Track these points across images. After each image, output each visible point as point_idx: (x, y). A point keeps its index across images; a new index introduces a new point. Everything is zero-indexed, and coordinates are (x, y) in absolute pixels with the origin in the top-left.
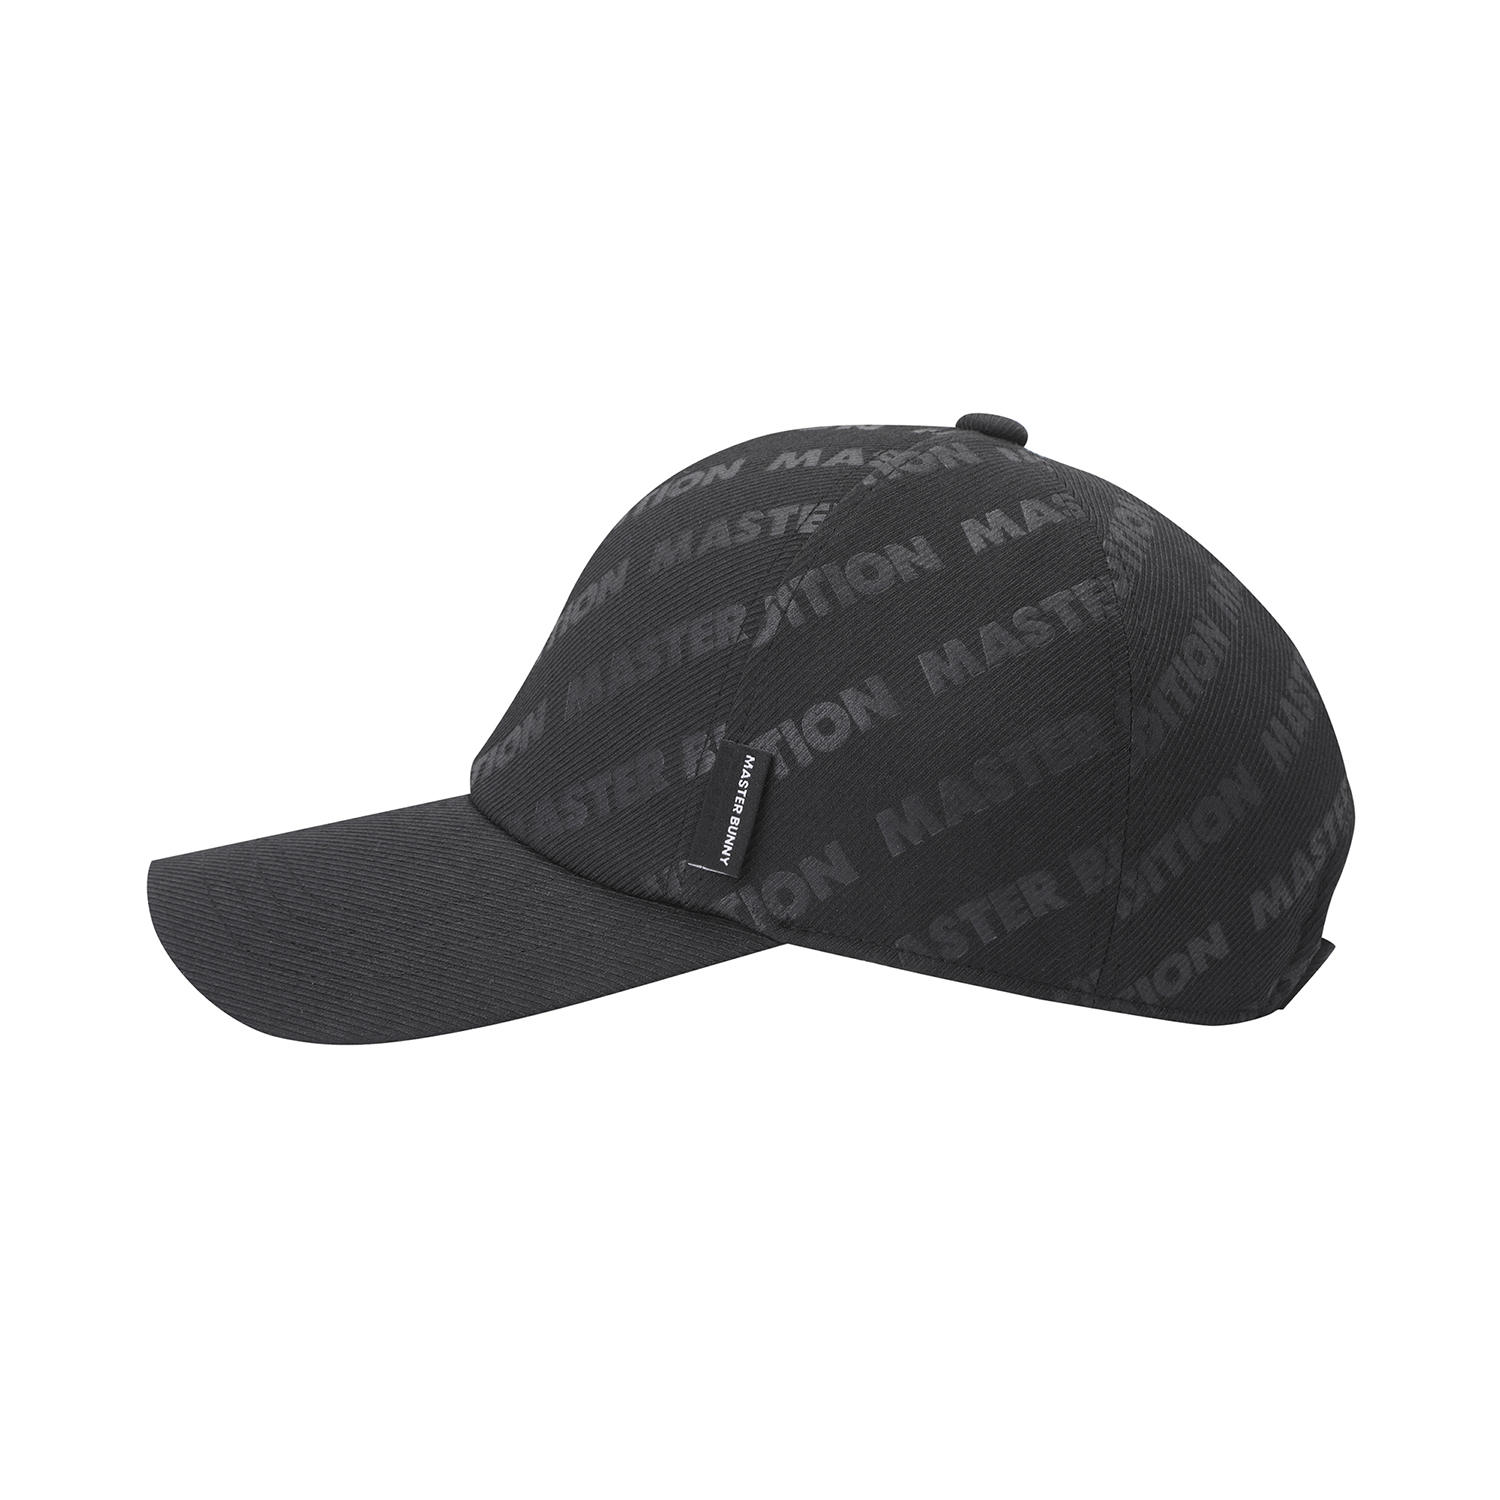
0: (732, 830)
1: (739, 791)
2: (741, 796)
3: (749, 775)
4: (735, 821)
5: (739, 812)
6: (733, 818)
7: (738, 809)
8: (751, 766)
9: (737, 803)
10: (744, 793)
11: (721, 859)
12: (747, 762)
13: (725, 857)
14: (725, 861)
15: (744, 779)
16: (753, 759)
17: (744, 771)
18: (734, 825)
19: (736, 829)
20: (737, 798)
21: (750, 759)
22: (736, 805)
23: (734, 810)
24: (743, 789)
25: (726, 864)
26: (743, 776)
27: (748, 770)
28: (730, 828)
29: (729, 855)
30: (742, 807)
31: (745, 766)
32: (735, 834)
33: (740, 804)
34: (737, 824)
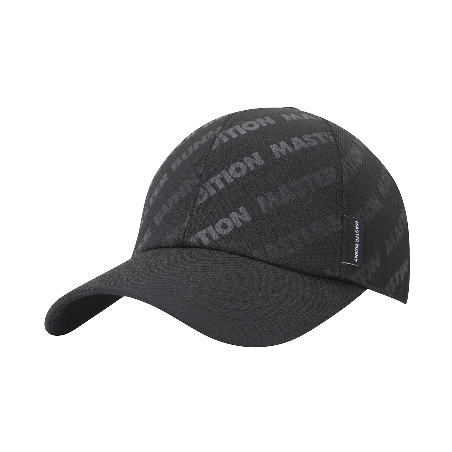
0: (357, 249)
1: (356, 234)
2: (357, 236)
3: (358, 228)
4: (357, 245)
5: (358, 242)
6: (356, 244)
7: (357, 241)
8: (358, 225)
10: (358, 235)
11: (355, 260)
12: (356, 223)
13: (356, 259)
14: (356, 260)
15: (357, 230)
16: (358, 222)
17: (356, 227)
18: (357, 247)
19: (358, 248)
20: (356, 237)
21: (356, 222)
22: (356, 239)
23: (356, 241)
24: (357, 233)
25: (357, 262)
26: (356, 229)
27: (357, 226)
28: (356, 248)
29: (357, 258)
30: (358, 240)
31: (356, 225)
32: (358, 250)
33: (358, 239)
34: (358, 247)
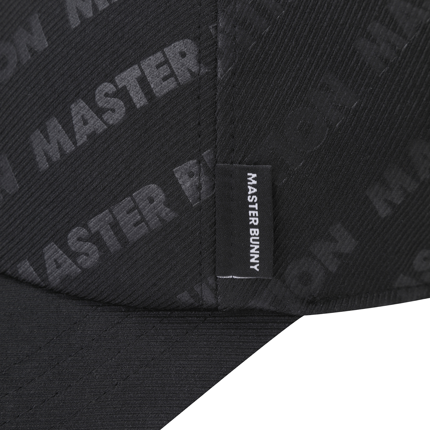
0: (253, 240)
1: (250, 206)
2: (254, 209)
3: (255, 190)
4: (255, 232)
5: (256, 224)
6: (251, 230)
7: (254, 221)
8: (254, 182)
9: (252, 216)
10: (256, 206)
11: (251, 267)
12: (249, 179)
13: (254, 264)
14: (255, 267)
15: (252, 195)
16: (254, 176)
17: (250, 188)
18: (255, 236)
19: (258, 238)
20: (250, 212)
21: (251, 176)
22: (250, 219)
23: (251, 223)
24: (253, 203)
25: (258, 270)
26: (250, 193)
27: (253, 186)
28: (251, 239)
29: (258, 261)
30: (257, 219)
31: (249, 183)
32: (258, 243)
33: (255, 217)
34: (257, 234)
